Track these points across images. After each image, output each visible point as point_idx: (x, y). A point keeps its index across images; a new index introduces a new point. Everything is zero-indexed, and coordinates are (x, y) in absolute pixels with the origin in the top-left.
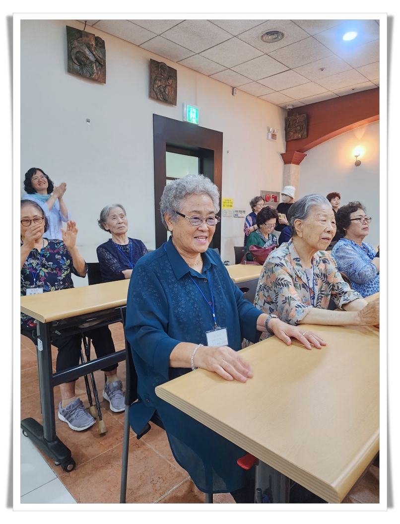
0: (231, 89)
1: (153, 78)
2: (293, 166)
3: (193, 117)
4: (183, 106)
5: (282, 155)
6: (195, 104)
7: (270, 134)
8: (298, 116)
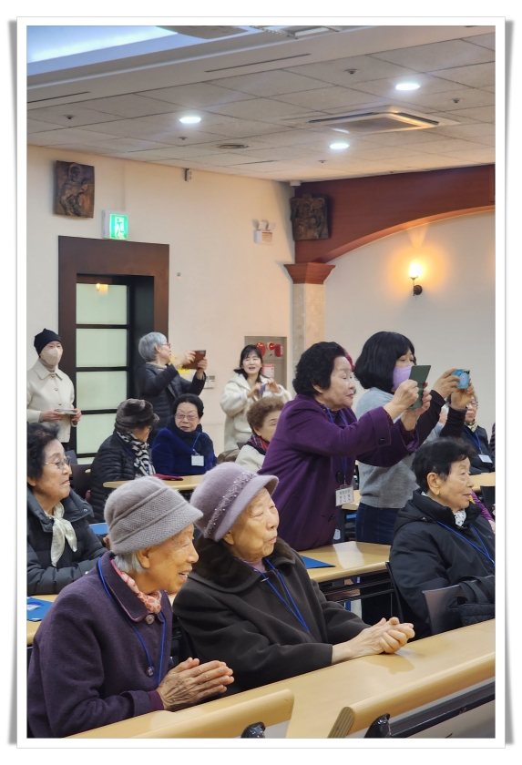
0: (181, 173)
1: (60, 186)
2: (308, 287)
3: (118, 229)
4: (103, 215)
5: (287, 267)
6: (122, 208)
7: (260, 234)
8: (311, 200)
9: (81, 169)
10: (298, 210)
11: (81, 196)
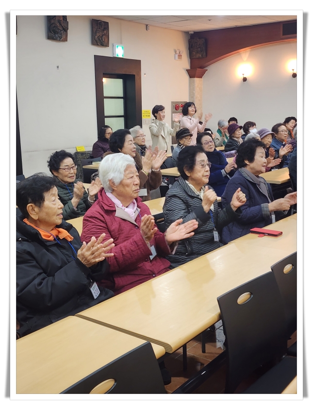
0: (145, 27)
1: (94, 31)
2: (196, 80)
4: (113, 46)
5: (187, 70)
6: (121, 43)
7: (177, 56)
8: (198, 40)
9: (103, 23)
10: (192, 45)
11: (104, 36)
